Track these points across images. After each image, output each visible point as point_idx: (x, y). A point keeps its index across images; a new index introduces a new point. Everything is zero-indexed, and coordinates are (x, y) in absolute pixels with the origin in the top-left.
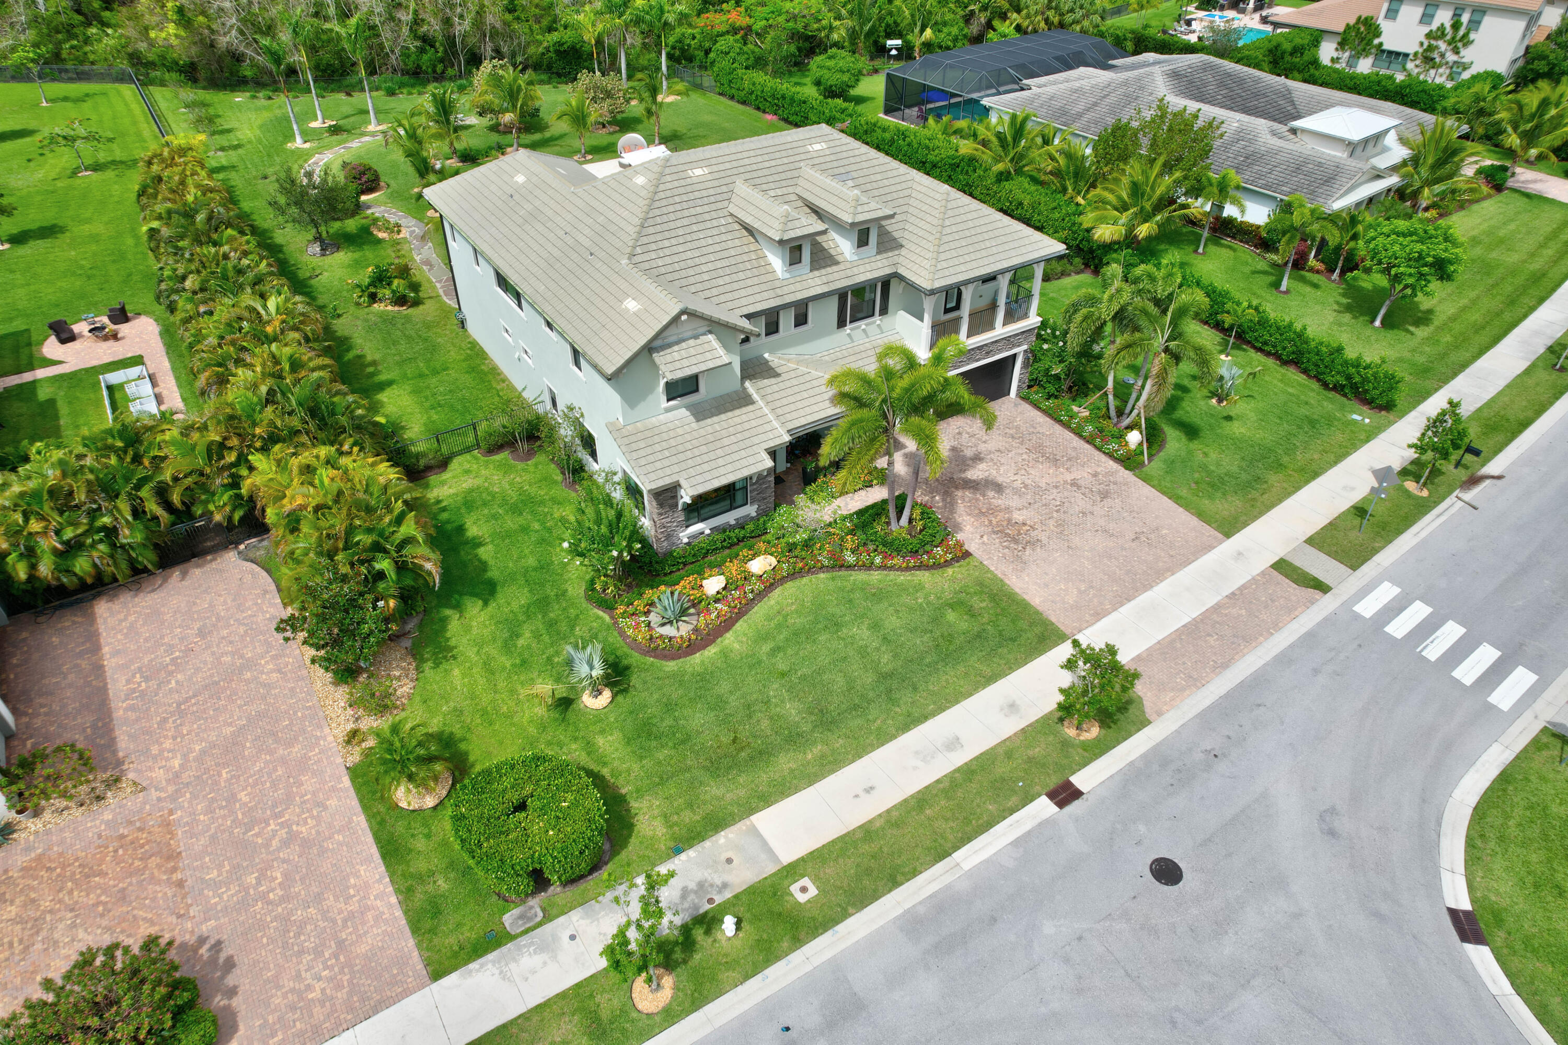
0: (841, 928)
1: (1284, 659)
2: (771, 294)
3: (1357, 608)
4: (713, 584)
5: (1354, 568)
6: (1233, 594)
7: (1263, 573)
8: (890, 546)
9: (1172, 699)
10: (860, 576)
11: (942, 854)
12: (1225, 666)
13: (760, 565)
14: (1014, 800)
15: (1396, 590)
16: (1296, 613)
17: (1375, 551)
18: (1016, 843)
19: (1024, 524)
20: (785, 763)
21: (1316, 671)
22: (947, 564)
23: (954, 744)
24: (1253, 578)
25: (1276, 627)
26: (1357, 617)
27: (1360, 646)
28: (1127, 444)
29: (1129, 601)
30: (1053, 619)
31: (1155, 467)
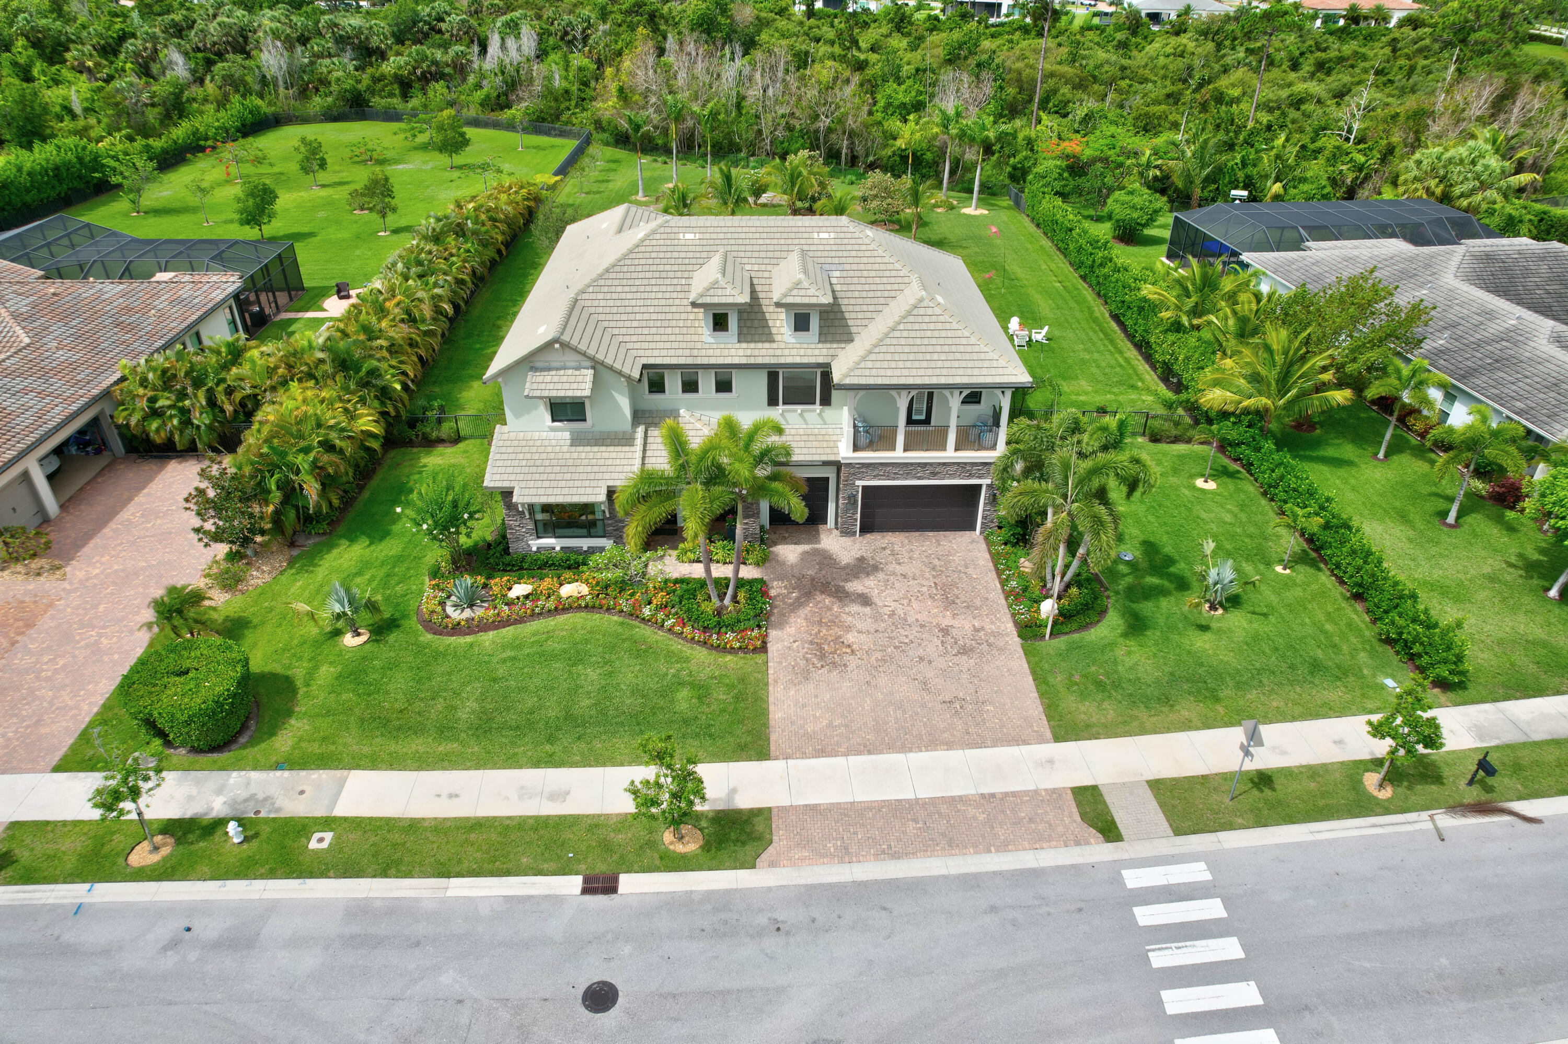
0: (311, 882)
1: (970, 882)
2: (687, 352)
3: (1125, 873)
4: (520, 590)
5: (1178, 832)
6: (993, 795)
7: (1055, 792)
8: (692, 618)
9: (802, 859)
10: (646, 632)
11: (444, 872)
12: (896, 856)
13: (569, 590)
14: (552, 866)
15: (1207, 876)
16: (1045, 845)
17: (1229, 826)
18: (508, 899)
19: (849, 646)
20: (418, 745)
21: (993, 909)
22: (732, 651)
23: (560, 795)
24: (1036, 792)
25: (1004, 847)
26: (1119, 881)
27: (1080, 910)
28: (1038, 611)
29: (870, 753)
30: (773, 737)
31: (1051, 645)
